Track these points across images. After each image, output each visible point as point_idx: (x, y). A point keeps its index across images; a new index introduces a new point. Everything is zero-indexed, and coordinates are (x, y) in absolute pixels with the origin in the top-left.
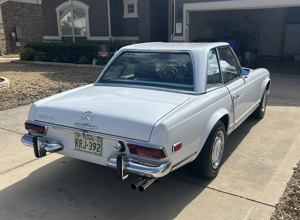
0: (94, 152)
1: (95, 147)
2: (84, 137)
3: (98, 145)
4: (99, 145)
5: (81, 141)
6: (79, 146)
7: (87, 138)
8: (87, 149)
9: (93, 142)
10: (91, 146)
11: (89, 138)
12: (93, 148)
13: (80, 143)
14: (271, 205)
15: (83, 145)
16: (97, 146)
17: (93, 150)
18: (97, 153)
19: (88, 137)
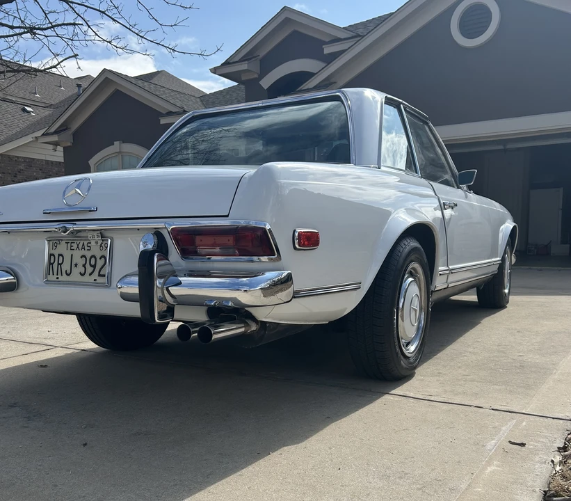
0: (91, 279)
1: (94, 267)
2: (69, 245)
3: (100, 259)
4: (103, 259)
5: (61, 258)
6: (55, 273)
7: (75, 246)
8: (75, 276)
9: (88, 255)
10: (84, 266)
11: (80, 246)
12: (89, 269)
13: (59, 264)
14: (560, 417)
15: (66, 267)
16: (100, 263)
17: (90, 275)
18: (100, 280)
19: (78, 243)
